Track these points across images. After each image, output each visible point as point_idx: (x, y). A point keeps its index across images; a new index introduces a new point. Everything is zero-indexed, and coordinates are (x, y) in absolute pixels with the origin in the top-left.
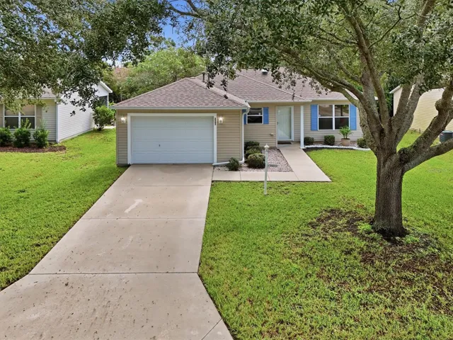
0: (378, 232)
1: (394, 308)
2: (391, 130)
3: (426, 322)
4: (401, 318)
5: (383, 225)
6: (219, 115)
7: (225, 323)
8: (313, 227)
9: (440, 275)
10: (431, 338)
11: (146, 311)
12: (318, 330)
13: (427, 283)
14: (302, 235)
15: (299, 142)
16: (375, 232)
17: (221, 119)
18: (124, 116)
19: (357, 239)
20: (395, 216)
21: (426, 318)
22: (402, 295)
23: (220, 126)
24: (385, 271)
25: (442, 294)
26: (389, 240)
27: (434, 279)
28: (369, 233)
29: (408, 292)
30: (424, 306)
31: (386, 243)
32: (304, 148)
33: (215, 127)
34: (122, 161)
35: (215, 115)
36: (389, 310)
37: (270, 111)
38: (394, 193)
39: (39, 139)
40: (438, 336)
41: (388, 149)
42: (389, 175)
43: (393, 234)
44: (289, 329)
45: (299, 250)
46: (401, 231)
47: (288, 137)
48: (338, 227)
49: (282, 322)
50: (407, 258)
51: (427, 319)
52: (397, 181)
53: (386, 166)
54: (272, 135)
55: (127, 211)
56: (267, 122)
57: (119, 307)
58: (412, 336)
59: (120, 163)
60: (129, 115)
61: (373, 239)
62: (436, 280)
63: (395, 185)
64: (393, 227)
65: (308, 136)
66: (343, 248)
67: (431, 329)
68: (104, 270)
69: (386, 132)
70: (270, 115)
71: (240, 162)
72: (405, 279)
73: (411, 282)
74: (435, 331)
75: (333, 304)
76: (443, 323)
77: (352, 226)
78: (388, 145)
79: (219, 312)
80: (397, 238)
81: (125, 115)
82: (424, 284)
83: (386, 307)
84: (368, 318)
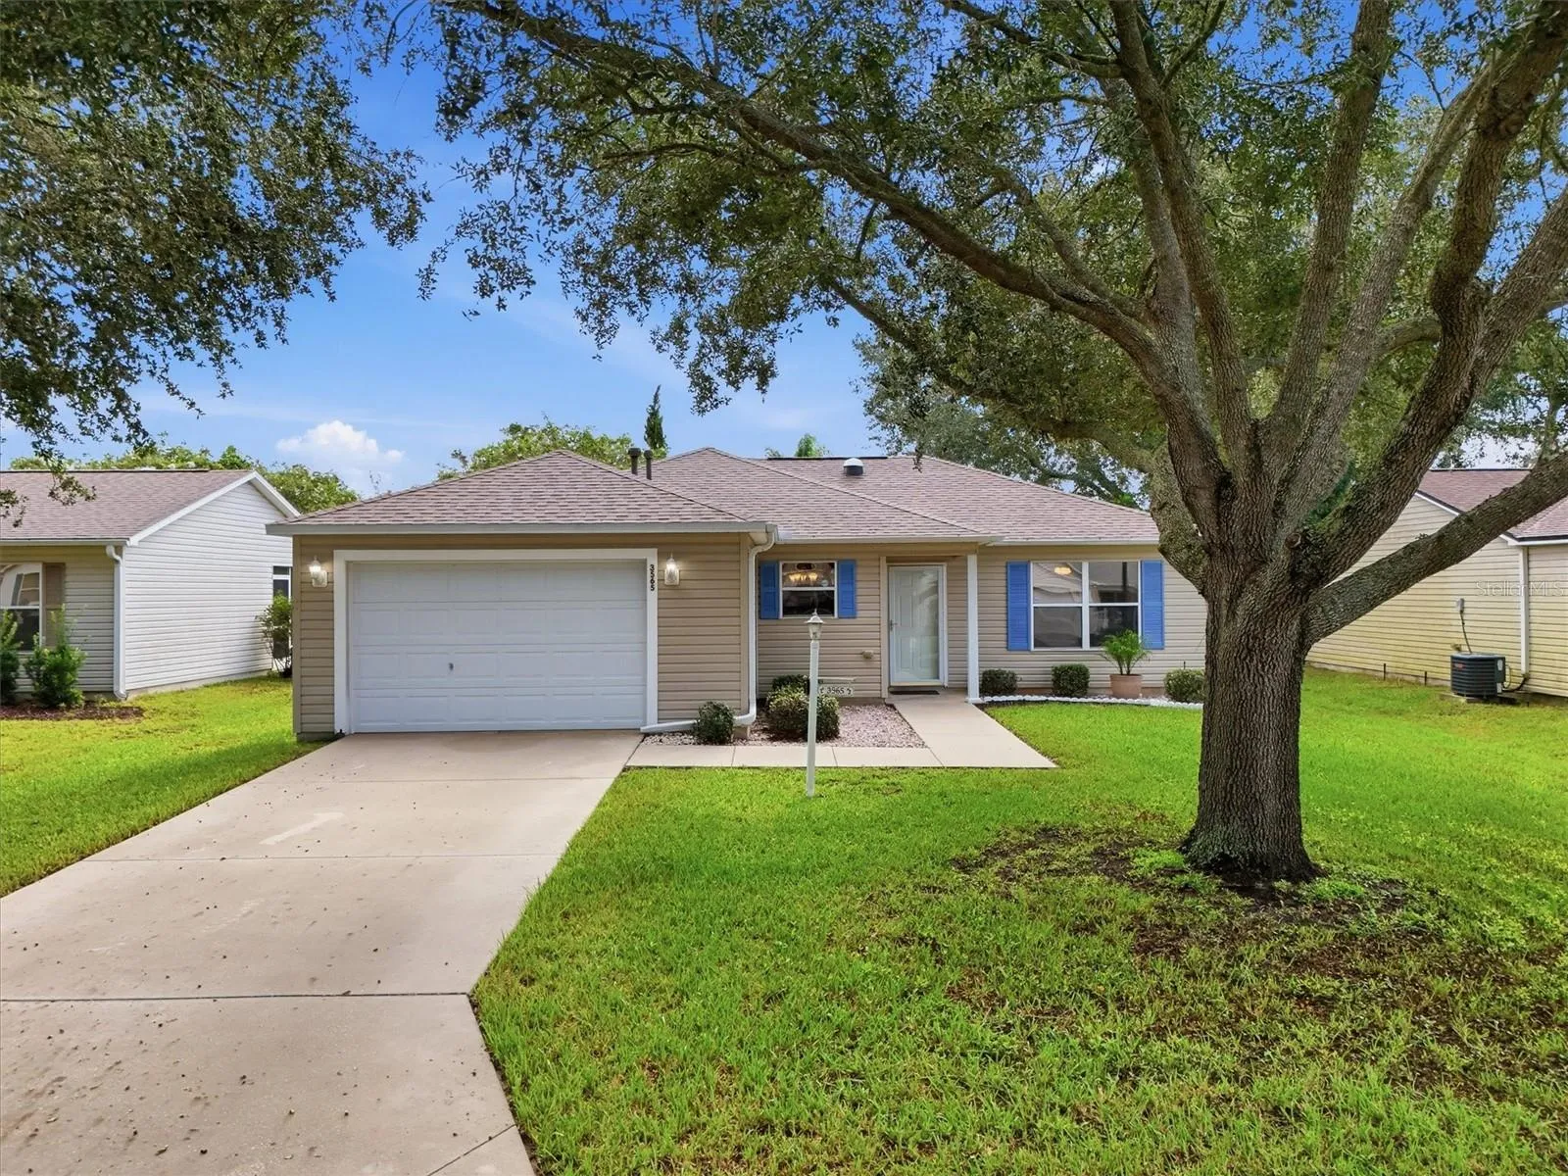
0: (1208, 869)
1: (1247, 1082)
2: (1257, 467)
3: (1377, 1121)
4: (1276, 1111)
5: (1228, 841)
6: (663, 556)
7: (526, 1139)
8: (964, 869)
9: (1444, 985)
10: (1394, 1168)
11: (200, 1106)
12: (914, 1151)
13: (1390, 1007)
14: (917, 886)
15: (964, 690)
16: (1197, 868)
17: (672, 567)
18: (321, 561)
19: (1126, 889)
20: (1271, 805)
21: (1378, 1107)
22: (1287, 1043)
23: (671, 592)
24: (1224, 976)
25: (1450, 1037)
26: (1244, 892)
27: (1417, 999)
28: (1171, 871)
29: (1312, 1033)
30: (1373, 1074)
31: (1237, 899)
32: (979, 700)
33: (652, 597)
34: (316, 725)
35: (650, 556)
36: (1224, 1087)
37: (860, 574)
38: (1267, 717)
39: (44, 679)
40: (1425, 1163)
41: (1248, 550)
42: (1251, 648)
43: (1265, 869)
44: (789, 1146)
45: (895, 927)
46: (1294, 864)
47: (927, 671)
48: (1056, 865)
49: (764, 1126)
50: (1311, 939)
51: (1382, 1112)
52: (1283, 668)
53: (1240, 612)
54: (867, 657)
55: (270, 841)
56: (850, 611)
57: (91, 1094)
58: (1316, 1165)
59: (308, 728)
60: (342, 556)
61: (1186, 889)
62: (1427, 1000)
63: (1273, 685)
64: (1263, 848)
65: (995, 666)
66: (1067, 914)
67: (1401, 1143)
68: (94, 990)
69: (1241, 479)
70: (862, 588)
71: (738, 719)
72: (1303, 997)
73: (1324, 1005)
74: (1413, 1148)
75: (996, 1073)
76: (1449, 1126)
77: (1112, 860)
78: (1246, 533)
79: (511, 1105)
80: (1283, 885)
81: (325, 557)
82: (1378, 1011)
83: (1214, 1079)
84: (1137, 1112)
